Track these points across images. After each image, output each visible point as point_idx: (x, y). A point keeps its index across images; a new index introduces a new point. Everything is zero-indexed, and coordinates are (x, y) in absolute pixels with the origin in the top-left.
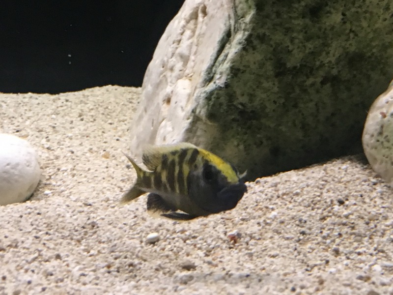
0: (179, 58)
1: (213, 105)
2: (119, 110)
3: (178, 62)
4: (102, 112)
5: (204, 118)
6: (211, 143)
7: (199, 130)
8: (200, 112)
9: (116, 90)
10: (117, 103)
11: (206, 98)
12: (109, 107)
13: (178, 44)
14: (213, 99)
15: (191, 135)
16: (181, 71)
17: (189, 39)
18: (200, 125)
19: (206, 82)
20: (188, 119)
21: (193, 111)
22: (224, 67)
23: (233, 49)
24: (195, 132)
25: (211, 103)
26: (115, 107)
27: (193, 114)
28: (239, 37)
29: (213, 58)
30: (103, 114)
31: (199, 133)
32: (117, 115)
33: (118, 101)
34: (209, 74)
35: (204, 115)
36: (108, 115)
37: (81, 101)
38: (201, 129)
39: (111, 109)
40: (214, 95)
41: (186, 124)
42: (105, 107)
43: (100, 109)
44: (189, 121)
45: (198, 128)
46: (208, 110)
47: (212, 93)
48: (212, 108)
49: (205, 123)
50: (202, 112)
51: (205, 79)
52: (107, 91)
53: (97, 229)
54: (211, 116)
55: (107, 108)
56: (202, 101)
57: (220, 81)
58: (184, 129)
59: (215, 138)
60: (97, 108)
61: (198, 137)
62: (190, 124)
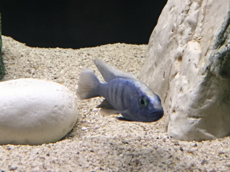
0: (187, 24)
1: (225, 64)
2: (127, 63)
3: (187, 28)
4: (115, 64)
5: (217, 74)
6: (223, 95)
7: (212, 83)
8: (214, 69)
9: (124, 46)
10: (126, 57)
11: (219, 58)
12: (120, 60)
13: (187, 13)
14: (225, 59)
15: (206, 88)
16: (189, 34)
17: (196, 9)
18: (213, 80)
19: (219, 45)
20: (203, 74)
21: (208, 68)
24: (209, 86)
25: (224, 62)
26: (124, 60)
27: (207, 71)
29: (224, 26)
30: (116, 65)
31: (212, 86)
32: (127, 66)
33: (126, 55)
34: (221, 38)
35: (217, 72)
36: (120, 66)
37: (99, 55)
38: (214, 83)
39: (122, 62)
40: (227, 56)
41: (201, 79)
42: (117, 60)
43: (113, 61)
44: (204, 76)
45: (212, 82)
46: (220, 67)
47: (224, 54)
48: (224, 66)
49: (218, 79)
50: (216, 70)
51: (217, 43)
52: (118, 47)
53: (141, 167)
54: (224, 73)
55: (119, 60)
56: (215, 61)
58: (200, 83)
59: (225, 91)
60: (111, 61)
61: (212, 89)
62: (205, 78)
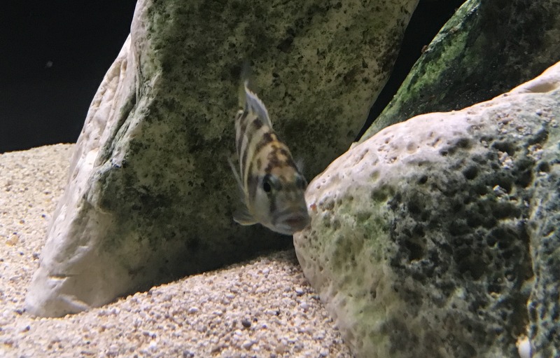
0: (96, 123)
1: (108, 190)
3: (95, 128)
5: (95, 206)
6: (105, 238)
7: (90, 220)
8: (91, 198)
11: (100, 180)
13: (98, 106)
14: (108, 182)
15: (80, 228)
16: (96, 139)
17: (109, 100)
18: (92, 215)
19: (104, 159)
20: (78, 206)
21: (85, 197)
22: (124, 141)
23: (135, 119)
24: (86, 224)
25: (106, 187)
27: (84, 200)
28: (143, 104)
29: (114, 129)
31: (90, 225)
34: (107, 149)
35: (96, 202)
38: (92, 220)
40: (110, 177)
41: (75, 213)
44: (80, 208)
45: (89, 218)
46: (100, 195)
47: (106, 174)
48: (105, 193)
49: (97, 212)
50: (94, 199)
51: (102, 156)
54: (105, 203)
56: (94, 184)
57: (118, 159)
58: (72, 220)
59: (109, 231)
61: (89, 230)
62: (80, 213)
